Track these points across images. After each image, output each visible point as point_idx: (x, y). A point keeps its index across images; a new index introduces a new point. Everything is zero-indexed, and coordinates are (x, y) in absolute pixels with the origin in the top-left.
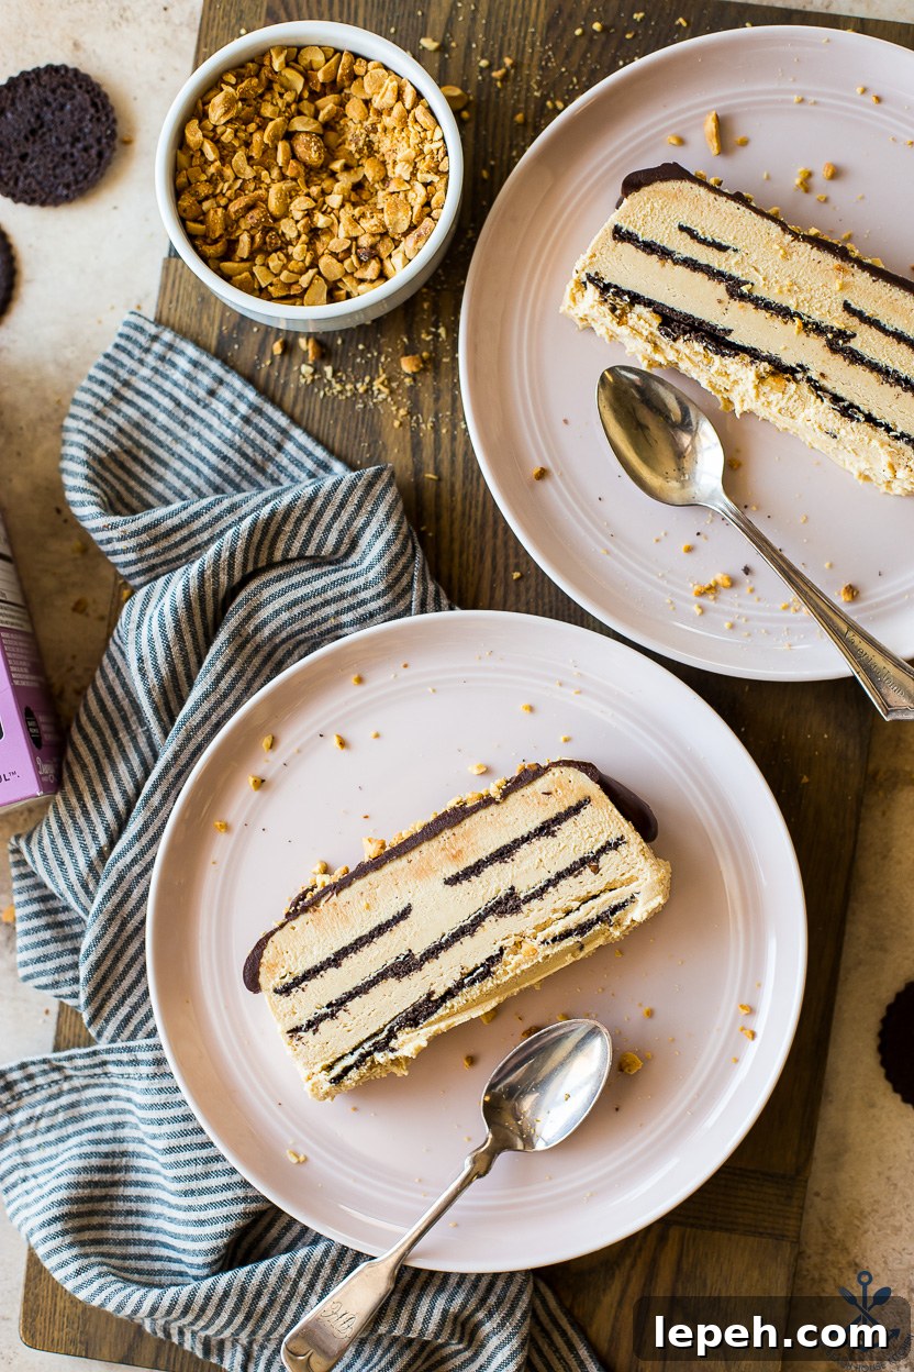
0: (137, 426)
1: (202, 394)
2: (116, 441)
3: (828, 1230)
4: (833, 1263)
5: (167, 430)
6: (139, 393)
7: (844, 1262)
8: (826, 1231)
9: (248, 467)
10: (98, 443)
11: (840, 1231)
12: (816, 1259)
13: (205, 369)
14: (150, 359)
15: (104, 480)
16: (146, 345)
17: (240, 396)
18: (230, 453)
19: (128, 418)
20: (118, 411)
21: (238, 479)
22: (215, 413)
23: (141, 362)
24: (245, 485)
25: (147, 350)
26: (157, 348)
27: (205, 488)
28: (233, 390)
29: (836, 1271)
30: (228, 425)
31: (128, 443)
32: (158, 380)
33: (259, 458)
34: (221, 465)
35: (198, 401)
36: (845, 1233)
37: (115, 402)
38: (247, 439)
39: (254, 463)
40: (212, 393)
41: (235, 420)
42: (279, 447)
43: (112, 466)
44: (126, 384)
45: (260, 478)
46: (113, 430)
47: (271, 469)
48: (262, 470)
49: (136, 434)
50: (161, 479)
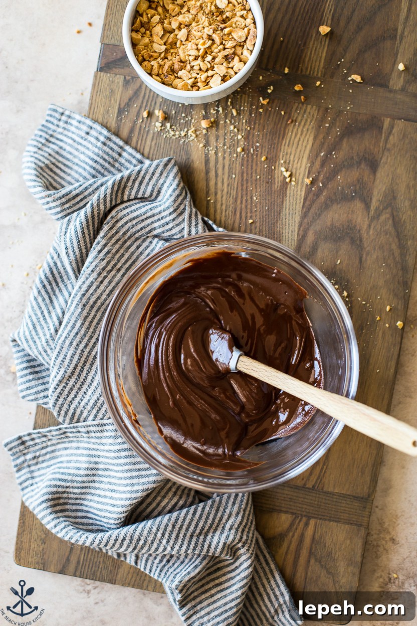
0: (57, 153)
1: (83, 134)
2: (48, 159)
3: (381, 523)
4: (383, 538)
5: (70, 153)
6: (58, 139)
7: (388, 538)
8: (380, 524)
9: (106, 165)
10: (40, 160)
11: (387, 524)
12: (375, 536)
13: (84, 123)
14: (61, 124)
15: (44, 176)
16: (59, 118)
17: (100, 133)
18: (98, 159)
19: (53, 150)
20: (49, 147)
21: (102, 171)
22: (90, 142)
23: (58, 126)
24: (106, 173)
25: (60, 120)
26: (64, 118)
27: (88, 177)
28: (97, 131)
29: (384, 542)
30: (96, 147)
31: (54, 161)
32: (66, 132)
33: (111, 161)
34: (95, 165)
35: (82, 138)
36: (389, 525)
37: (47, 144)
38: (105, 152)
39: (109, 163)
40: (88, 133)
41: (99, 144)
42: (120, 155)
43: (47, 170)
44: (51, 136)
45: (112, 169)
46: (46, 155)
47: (117, 165)
48: (113, 166)
49: (57, 156)
50: (69, 175)
